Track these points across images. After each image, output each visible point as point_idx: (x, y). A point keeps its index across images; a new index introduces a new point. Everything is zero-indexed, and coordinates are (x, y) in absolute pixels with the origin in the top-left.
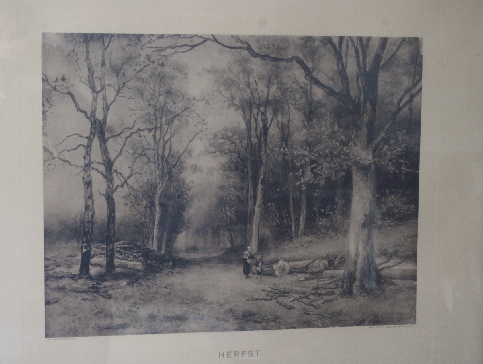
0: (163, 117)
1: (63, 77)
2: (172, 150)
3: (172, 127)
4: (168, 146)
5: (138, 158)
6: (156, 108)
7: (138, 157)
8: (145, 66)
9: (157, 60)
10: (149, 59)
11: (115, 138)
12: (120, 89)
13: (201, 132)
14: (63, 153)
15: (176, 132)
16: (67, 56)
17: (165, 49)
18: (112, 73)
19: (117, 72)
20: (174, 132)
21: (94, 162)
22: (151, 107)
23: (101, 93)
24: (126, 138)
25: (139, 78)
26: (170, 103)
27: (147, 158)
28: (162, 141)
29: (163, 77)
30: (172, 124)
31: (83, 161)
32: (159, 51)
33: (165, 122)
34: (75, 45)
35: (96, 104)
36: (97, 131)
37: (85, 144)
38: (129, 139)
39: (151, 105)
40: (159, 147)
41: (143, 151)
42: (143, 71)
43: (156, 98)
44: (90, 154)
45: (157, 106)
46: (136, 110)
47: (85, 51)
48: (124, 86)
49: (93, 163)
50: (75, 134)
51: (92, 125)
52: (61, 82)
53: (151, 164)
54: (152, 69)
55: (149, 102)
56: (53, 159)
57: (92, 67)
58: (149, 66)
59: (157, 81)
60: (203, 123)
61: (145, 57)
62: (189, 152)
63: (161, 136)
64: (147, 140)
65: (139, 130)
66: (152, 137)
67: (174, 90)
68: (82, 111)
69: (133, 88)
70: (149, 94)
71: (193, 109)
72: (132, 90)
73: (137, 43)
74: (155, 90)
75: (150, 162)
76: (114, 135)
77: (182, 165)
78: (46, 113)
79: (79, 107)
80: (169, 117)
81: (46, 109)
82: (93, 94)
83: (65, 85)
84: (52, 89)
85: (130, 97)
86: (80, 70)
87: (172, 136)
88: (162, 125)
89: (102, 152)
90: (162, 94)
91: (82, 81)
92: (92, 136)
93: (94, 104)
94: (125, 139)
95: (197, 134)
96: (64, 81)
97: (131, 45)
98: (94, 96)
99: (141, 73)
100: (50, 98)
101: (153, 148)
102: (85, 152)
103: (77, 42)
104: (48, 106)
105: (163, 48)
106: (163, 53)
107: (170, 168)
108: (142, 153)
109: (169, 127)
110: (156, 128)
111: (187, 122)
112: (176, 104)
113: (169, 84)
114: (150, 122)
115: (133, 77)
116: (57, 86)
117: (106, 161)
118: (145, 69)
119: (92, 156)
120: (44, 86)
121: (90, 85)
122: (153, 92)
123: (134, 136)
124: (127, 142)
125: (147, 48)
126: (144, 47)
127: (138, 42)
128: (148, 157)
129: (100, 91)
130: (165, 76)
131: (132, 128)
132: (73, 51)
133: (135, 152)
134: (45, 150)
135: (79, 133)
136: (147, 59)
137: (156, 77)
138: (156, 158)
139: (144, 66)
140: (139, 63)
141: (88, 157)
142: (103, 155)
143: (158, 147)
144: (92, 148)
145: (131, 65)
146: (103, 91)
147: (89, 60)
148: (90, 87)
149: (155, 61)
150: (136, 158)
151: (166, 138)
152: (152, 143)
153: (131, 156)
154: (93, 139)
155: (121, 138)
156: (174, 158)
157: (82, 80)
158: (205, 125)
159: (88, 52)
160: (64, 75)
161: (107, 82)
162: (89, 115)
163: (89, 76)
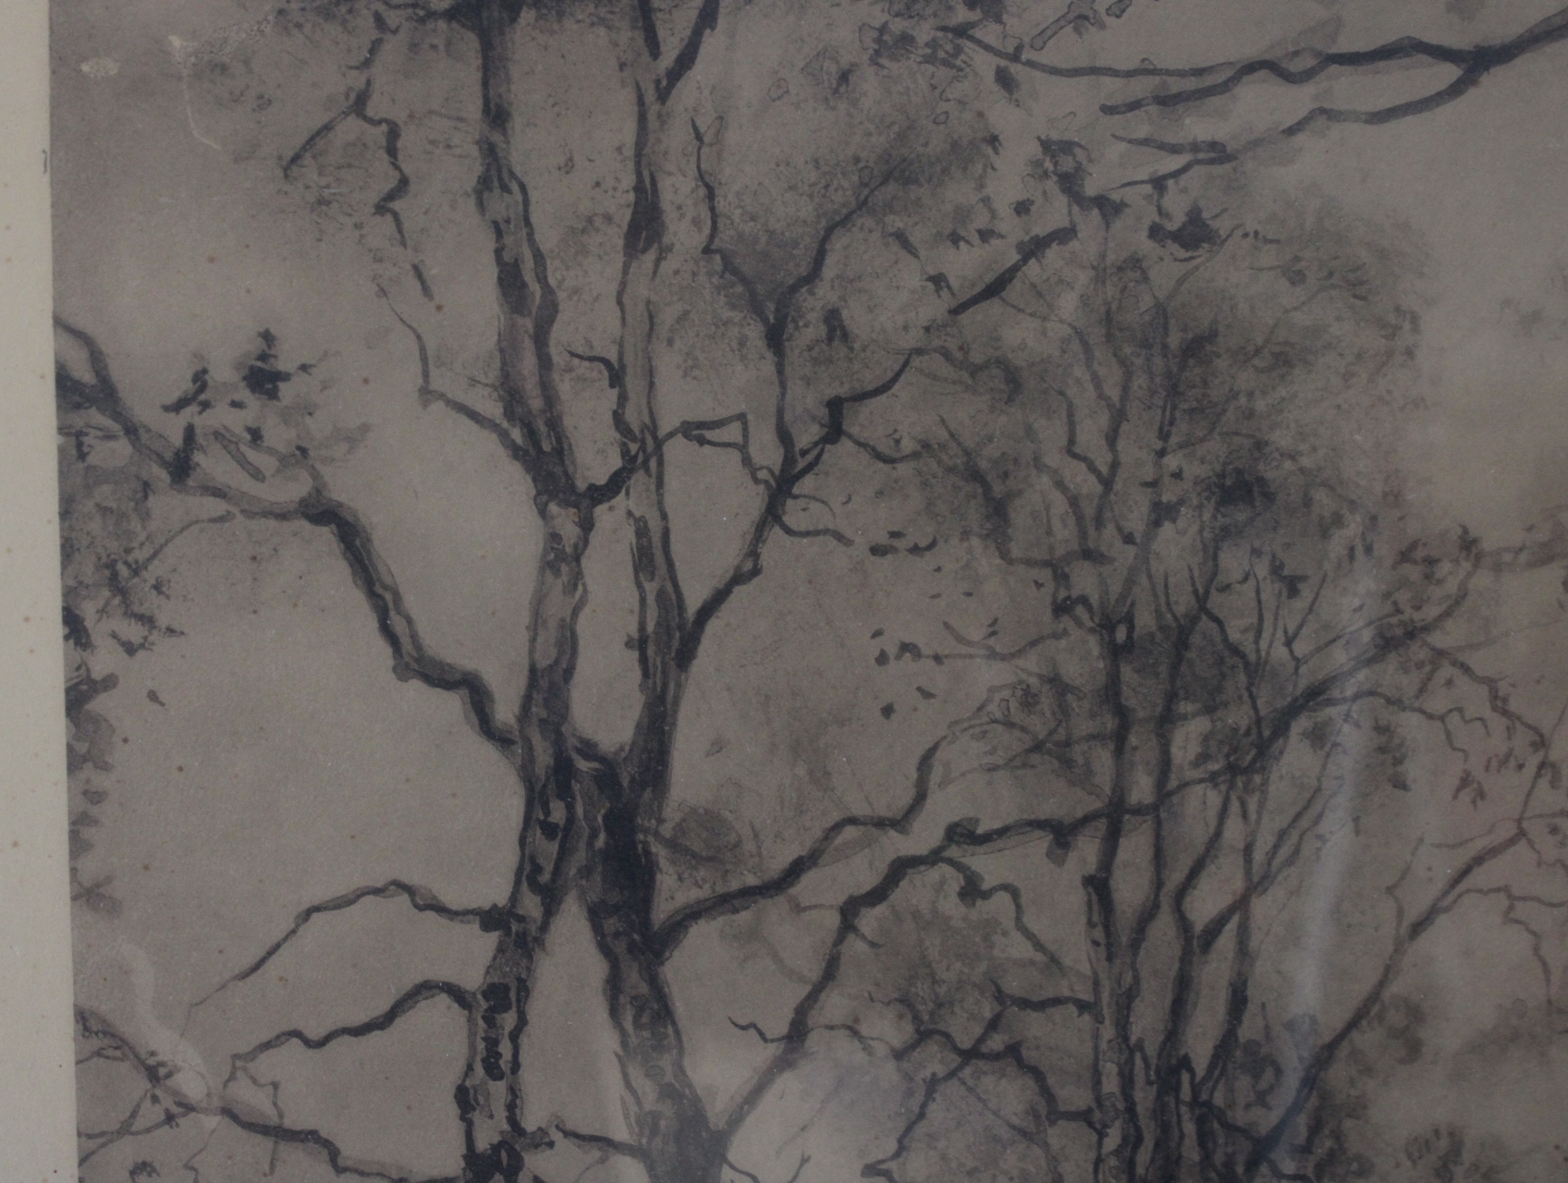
0: (1185, 717)
1: (263, 357)
2: (1252, 1008)
3: (1261, 805)
4: (1215, 971)
5: (953, 1088)
6: (1121, 634)
7: (952, 1074)
8: (1033, 249)
9: (1148, 189)
10: (1070, 183)
11: (744, 917)
12: (801, 464)
13: (1511, 842)
14: (267, 1065)
15: (1297, 851)
16: (296, 159)
17: (1224, 87)
18: (726, 314)
19: (770, 307)
20: (1276, 847)
21: (557, 1136)
22: (1079, 623)
23: (620, 500)
24: (850, 911)
25: (977, 357)
26: (1251, 583)
27: (1030, 1082)
28: (1164, 926)
29: (1198, 347)
30: (1257, 779)
31: (455, 1129)
32: (1166, 101)
33: (1204, 757)
34: (374, 48)
35: (576, 612)
36: (580, 857)
37: (473, 979)
38: (869, 920)
39: (1080, 610)
40: (1137, 979)
41: (993, 1025)
42: (1015, 291)
43: (1129, 539)
44: (516, 1065)
45: (1129, 620)
46: (937, 659)
47: (473, 109)
48: (834, 431)
49: (541, 1141)
50: (377, 891)
51: (535, 798)
52: (236, 405)
53: (1057, 1136)
54: (1100, 276)
55: (1062, 578)
56: (170, 1118)
57: (539, 257)
58: (1074, 245)
59: (1140, 382)
60: (1533, 762)
61: (1037, 164)
62: (1396, 1018)
63: (1159, 884)
64: (1030, 920)
65: (962, 834)
66: (1075, 899)
67: (1288, 465)
68: (439, 676)
69: (915, 455)
70: (1059, 504)
71: (1449, 636)
72: (904, 470)
73: (962, 31)
74: (1115, 465)
75: (1055, 1115)
76: (735, 885)
77: (1337, 1135)
78: (100, 704)
79: (414, 637)
80: (1238, 717)
81: (104, 660)
82: (543, 512)
83: (279, 436)
84: (161, 475)
85: (883, 538)
86: (426, 290)
87: (1256, 885)
88: (1173, 783)
89: (624, 1044)
90: (1181, 502)
91: (442, 396)
92: (531, 905)
93: (557, 606)
94: (833, 920)
95: (1479, 860)
96: (273, 395)
97: (906, 40)
98: (555, 537)
99: (993, 308)
100: (140, 555)
101: (1086, 996)
102: (472, 1046)
103: (393, 18)
104: (114, 636)
105: (1199, 72)
106: (1198, 126)
107: (1229, 1163)
108: (981, 1040)
109: (1235, 806)
110: (1115, 817)
111: (1398, 761)
112: (1307, 592)
113: (1250, 414)
114: (1067, 763)
115: (919, 352)
116: (200, 439)
117: (663, 1123)
118: (1033, 270)
119: (529, 1078)
120: (74, 446)
121: (517, 435)
122: (1099, 489)
123: (916, 891)
124: (855, 947)
125: (1055, 71)
126: (1030, 64)
127: (974, 16)
128: (1037, 1074)
129: (616, 483)
130: (1213, 335)
131: (899, 823)
132: (359, 104)
133: (923, 1036)
134: (96, 1043)
135: (414, 877)
136: (1051, 184)
137: (1128, 350)
138: (1111, 1085)
139: (1020, 247)
140: (981, 220)
141: (499, 1089)
142: (636, 1073)
143: (1128, 978)
144: (535, 1008)
145: (902, 239)
146: (639, 481)
147: (505, 189)
148: (517, 452)
149: (1130, 195)
150: (933, 1084)
151: (1206, 903)
152: (1079, 953)
153: (889, 1073)
154: (544, 927)
155: (798, 909)
156: (1269, 1074)
157: (437, 383)
158: (1554, 784)
159: (497, 115)
160: (267, 337)
161: (676, 402)
162: (505, 711)
163: (507, 350)
